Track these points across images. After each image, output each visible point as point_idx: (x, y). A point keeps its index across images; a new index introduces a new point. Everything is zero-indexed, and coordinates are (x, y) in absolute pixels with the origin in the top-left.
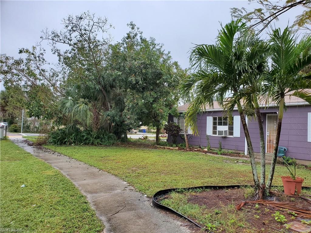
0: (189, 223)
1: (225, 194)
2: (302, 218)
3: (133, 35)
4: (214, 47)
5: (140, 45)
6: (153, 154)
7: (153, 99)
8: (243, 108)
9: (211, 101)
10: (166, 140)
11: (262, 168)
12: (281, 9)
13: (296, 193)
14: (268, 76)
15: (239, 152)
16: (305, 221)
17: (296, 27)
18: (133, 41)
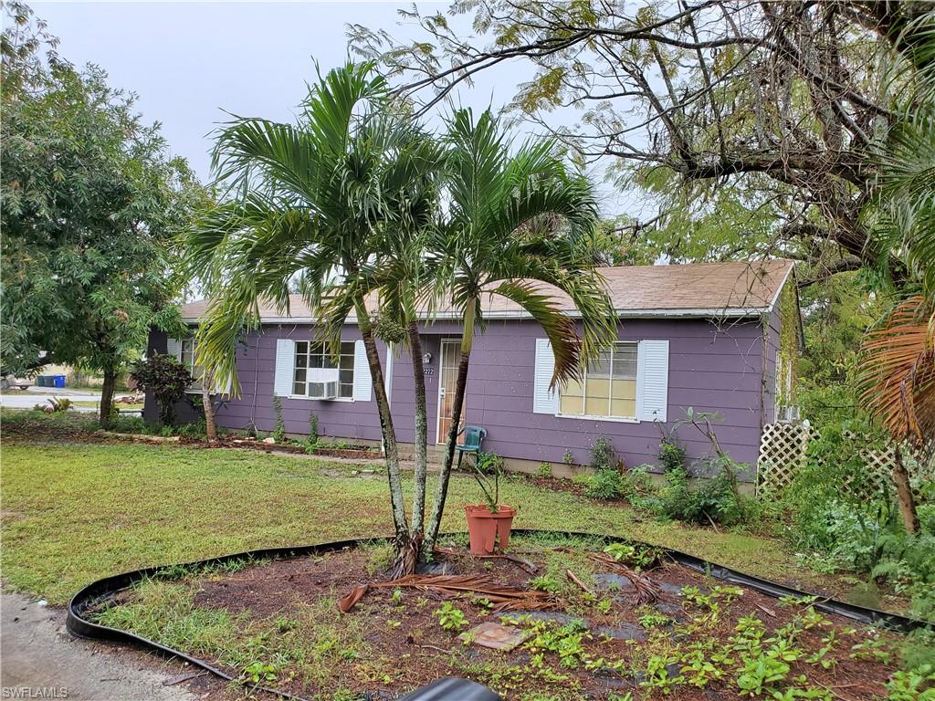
0: (192, 673)
1: (313, 570)
2: (505, 610)
3: (19, 43)
4: (290, 131)
5: (48, 84)
6: (86, 459)
7: (93, 274)
8: (371, 320)
9: (282, 294)
10: (140, 414)
11: (416, 487)
12: (478, 58)
13: (496, 549)
14: (438, 236)
15: (365, 443)
16: (510, 618)
17: (518, 112)
18: (18, 65)
